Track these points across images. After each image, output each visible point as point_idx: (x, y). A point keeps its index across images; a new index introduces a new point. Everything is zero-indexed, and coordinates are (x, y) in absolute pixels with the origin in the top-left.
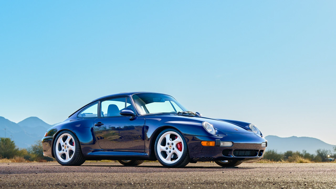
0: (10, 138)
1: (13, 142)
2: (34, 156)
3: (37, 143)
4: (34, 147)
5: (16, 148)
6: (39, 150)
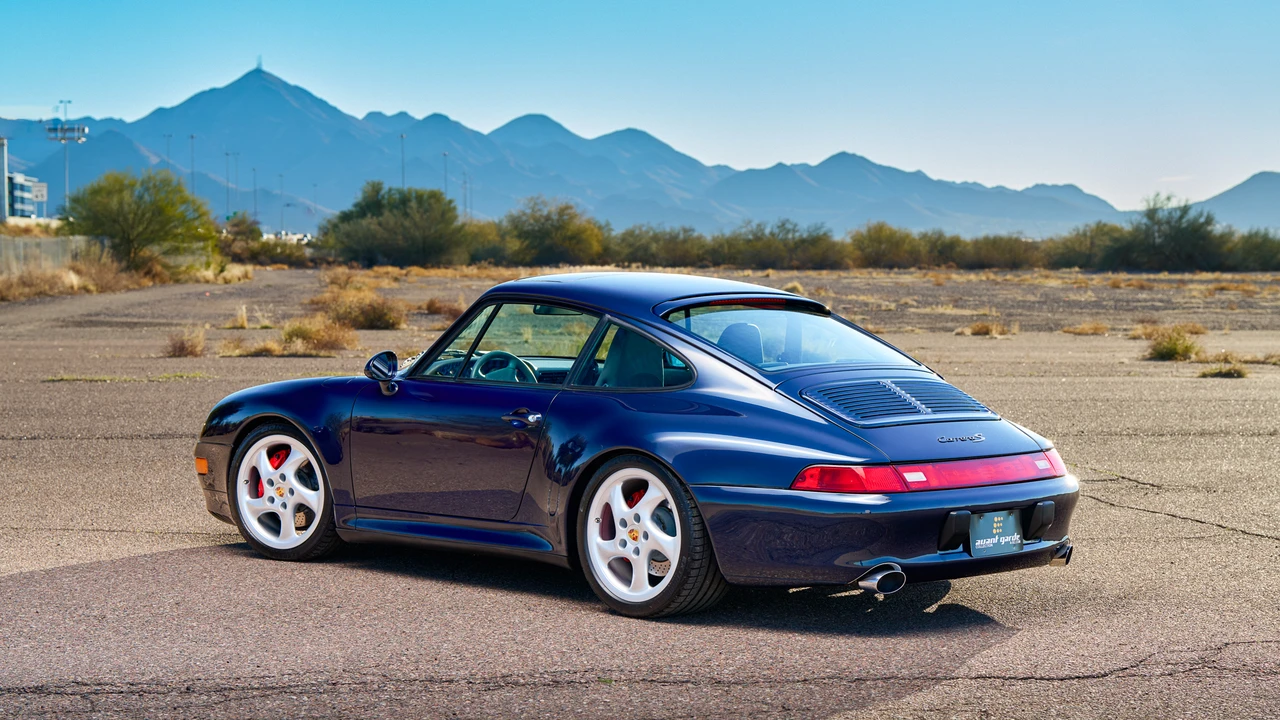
0: (443, 190)
1: (450, 202)
2: (514, 245)
3: (524, 204)
4: (516, 218)
5: (460, 222)
6: (530, 228)
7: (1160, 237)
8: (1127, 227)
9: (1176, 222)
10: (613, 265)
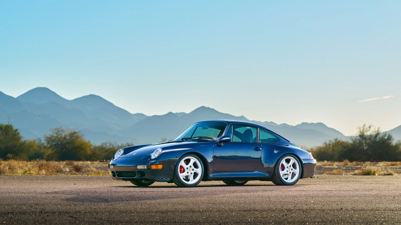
0: (12, 125)
1: (16, 130)
2: (50, 152)
3: (53, 131)
4: (49, 138)
5: (23, 140)
6: (56, 143)
7: (366, 146)
8: (350, 142)
9: (374, 138)
10: (98, 161)
